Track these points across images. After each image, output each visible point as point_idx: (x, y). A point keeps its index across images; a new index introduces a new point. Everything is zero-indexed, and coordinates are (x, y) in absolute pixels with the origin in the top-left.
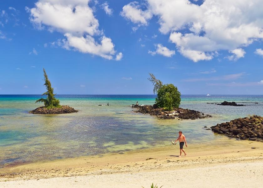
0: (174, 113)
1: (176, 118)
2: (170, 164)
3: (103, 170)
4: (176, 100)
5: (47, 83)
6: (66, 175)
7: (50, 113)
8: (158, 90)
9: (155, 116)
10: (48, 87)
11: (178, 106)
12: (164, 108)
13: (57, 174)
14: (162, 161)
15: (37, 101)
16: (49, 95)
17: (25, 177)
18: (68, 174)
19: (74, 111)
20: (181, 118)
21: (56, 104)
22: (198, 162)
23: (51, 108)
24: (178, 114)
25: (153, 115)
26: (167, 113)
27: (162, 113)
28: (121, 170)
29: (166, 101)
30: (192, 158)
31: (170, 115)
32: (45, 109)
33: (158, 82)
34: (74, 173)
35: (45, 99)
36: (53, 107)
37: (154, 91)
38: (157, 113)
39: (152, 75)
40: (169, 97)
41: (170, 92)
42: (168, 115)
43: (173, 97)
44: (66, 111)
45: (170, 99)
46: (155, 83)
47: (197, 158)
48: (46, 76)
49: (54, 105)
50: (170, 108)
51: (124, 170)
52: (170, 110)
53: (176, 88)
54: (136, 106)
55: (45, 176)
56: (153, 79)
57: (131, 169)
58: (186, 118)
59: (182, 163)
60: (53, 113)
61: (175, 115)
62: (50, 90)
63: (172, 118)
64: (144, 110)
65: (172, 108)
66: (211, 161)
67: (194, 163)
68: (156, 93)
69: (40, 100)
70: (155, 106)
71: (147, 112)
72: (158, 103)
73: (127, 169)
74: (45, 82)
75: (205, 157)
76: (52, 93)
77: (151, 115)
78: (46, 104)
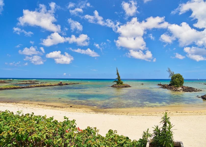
0: (180, 88)
1: (181, 91)
2: (177, 113)
3: (144, 114)
4: (181, 82)
5: (118, 74)
6: (127, 114)
7: (119, 87)
8: (171, 76)
9: (170, 90)
10: (118, 75)
11: (182, 85)
12: (175, 86)
13: (123, 114)
14: (173, 112)
15: (114, 82)
16: (118, 79)
17: (110, 114)
18: (128, 114)
19: (129, 87)
20: (184, 91)
21: (121, 83)
22: (193, 113)
23: (119, 85)
24: (182, 89)
25: (169, 89)
26: (176, 88)
27: (174, 88)
28: (153, 115)
29: (176, 82)
30: (190, 111)
31: (178, 89)
32: (117, 85)
33: (172, 73)
34: (131, 114)
35: (117, 81)
36: (121, 85)
37: (169, 77)
38: (171, 89)
39: (169, 69)
40: (178, 80)
41: (179, 78)
42: (177, 90)
43: (180, 80)
44: (126, 87)
45: (178, 82)
46: (170, 73)
47: (193, 111)
48: (117, 71)
49: (121, 84)
50: (178, 86)
51: (154, 115)
52: (178, 87)
53: (182, 76)
54: (160, 85)
55: (118, 114)
56: (169, 71)
57: (157, 114)
58: (187, 91)
59: (184, 113)
60: (120, 87)
61: (181, 90)
62: (119, 77)
63: (179, 91)
64: (164, 87)
65: (179, 86)
66: (200, 113)
67: (191, 114)
68: (170, 78)
69: (115, 81)
70: (170, 85)
71: (166, 88)
72: (171, 83)
73: (156, 114)
74: (117, 73)
75: (197, 111)
76: (120, 78)
77: (168, 89)
78: (117, 83)
